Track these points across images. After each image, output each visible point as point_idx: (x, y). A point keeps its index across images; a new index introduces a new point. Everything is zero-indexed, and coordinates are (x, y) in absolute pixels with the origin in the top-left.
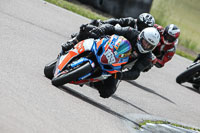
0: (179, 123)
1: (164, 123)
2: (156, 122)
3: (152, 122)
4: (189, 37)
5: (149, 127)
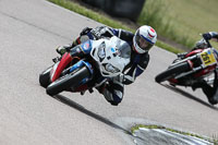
0: (175, 128)
1: (159, 128)
2: (150, 127)
3: (146, 126)
4: (186, 34)
5: (142, 132)
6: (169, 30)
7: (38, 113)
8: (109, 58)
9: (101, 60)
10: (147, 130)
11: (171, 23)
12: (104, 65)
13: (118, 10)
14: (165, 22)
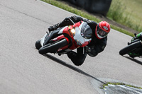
0: (131, 84)
1: (121, 84)
2: (115, 84)
3: (112, 83)
4: (138, 24)
5: (110, 87)
6: (127, 22)
7: (42, 76)
10: (113, 86)
11: (128, 16)
13: (94, 8)
14: (124, 16)
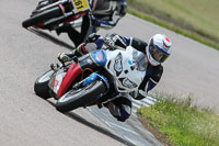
8: (126, 72)
9: (118, 74)
12: (121, 80)
